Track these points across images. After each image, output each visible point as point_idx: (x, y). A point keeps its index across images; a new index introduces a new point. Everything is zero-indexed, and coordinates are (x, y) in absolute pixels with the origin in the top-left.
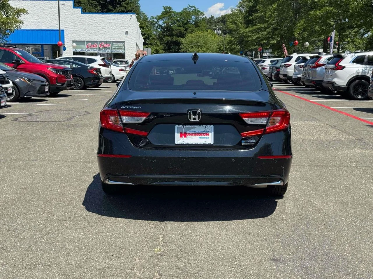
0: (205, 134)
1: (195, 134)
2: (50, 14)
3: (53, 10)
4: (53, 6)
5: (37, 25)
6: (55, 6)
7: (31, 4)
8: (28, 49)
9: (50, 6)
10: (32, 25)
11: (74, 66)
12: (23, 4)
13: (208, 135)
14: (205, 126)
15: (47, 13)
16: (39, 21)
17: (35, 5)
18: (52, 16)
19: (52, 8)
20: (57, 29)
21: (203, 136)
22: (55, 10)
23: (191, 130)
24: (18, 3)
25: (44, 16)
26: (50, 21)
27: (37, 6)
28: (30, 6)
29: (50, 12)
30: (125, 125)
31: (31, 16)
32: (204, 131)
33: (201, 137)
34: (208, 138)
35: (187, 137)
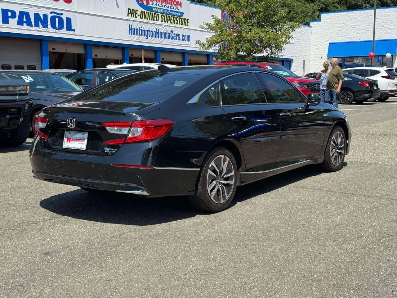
1: (77, 140)
2: (383, 24)
3: (387, 18)
4: (387, 14)
5: (369, 36)
6: (390, 14)
7: (364, 14)
8: (357, 61)
9: (384, 15)
10: (364, 37)
11: (346, 79)
12: (357, 15)
13: (84, 141)
14: (83, 133)
15: (380, 23)
16: (371, 31)
17: (368, 15)
18: (385, 25)
19: (386, 16)
20: (389, 39)
21: (81, 142)
22: (389, 19)
23: (75, 136)
24: (351, 14)
25: (378, 25)
26: (383, 31)
27: (370, 16)
28: (363, 17)
29: (383, 21)
31: (364, 27)
32: (82, 138)
34: (84, 144)
35: (71, 142)
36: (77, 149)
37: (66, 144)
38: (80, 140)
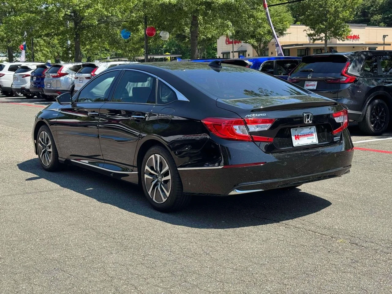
0: (310, 135)
1: (304, 135)
13: (313, 135)
14: (310, 127)
21: (310, 137)
23: (302, 132)
30: (251, 133)
32: (310, 132)
33: (309, 137)
34: (314, 138)
35: (300, 139)
36: (309, 144)
37: (296, 143)
38: (309, 134)
